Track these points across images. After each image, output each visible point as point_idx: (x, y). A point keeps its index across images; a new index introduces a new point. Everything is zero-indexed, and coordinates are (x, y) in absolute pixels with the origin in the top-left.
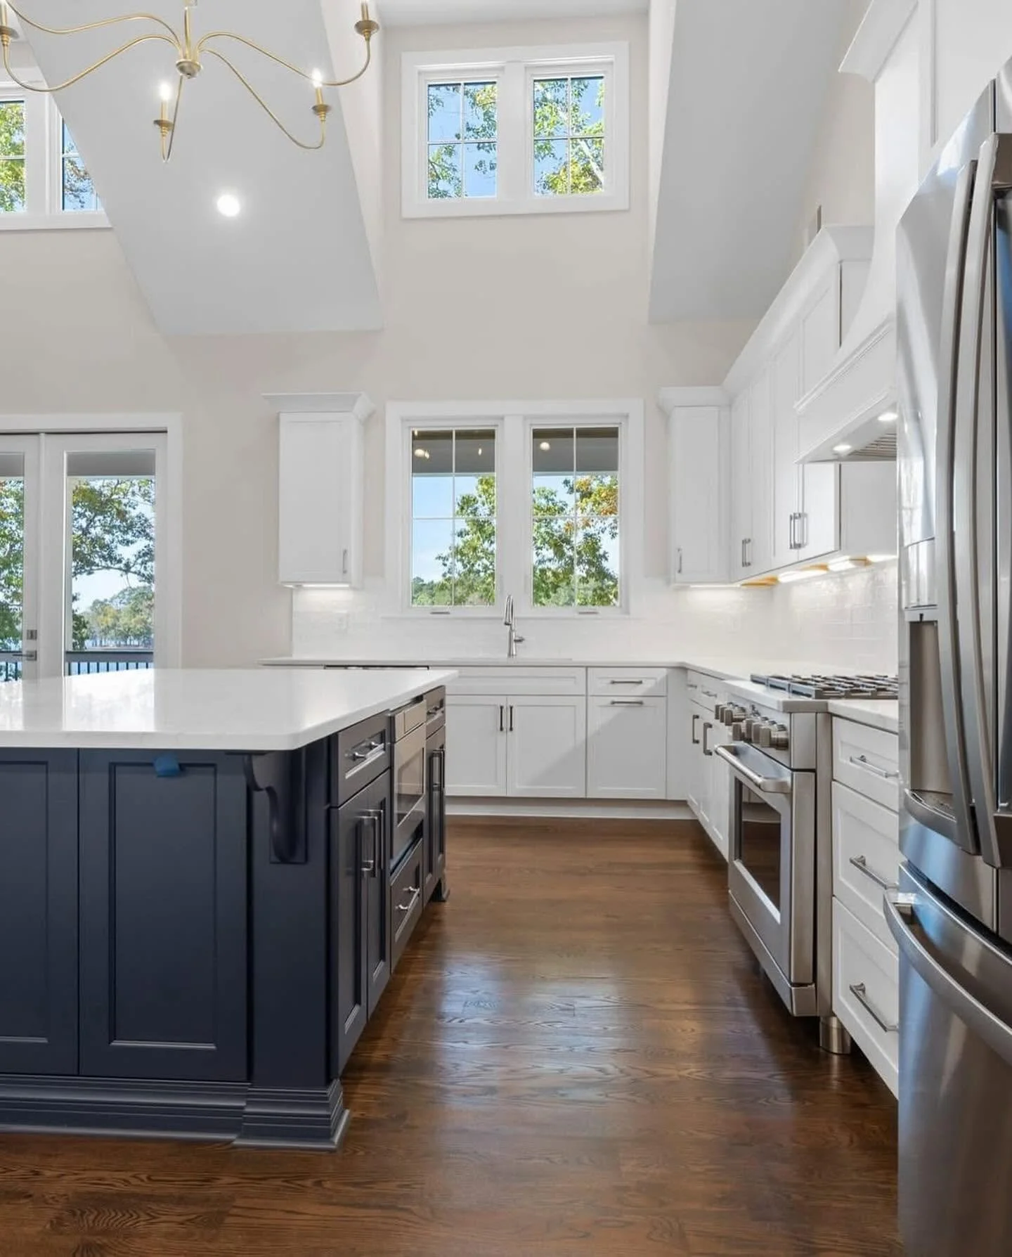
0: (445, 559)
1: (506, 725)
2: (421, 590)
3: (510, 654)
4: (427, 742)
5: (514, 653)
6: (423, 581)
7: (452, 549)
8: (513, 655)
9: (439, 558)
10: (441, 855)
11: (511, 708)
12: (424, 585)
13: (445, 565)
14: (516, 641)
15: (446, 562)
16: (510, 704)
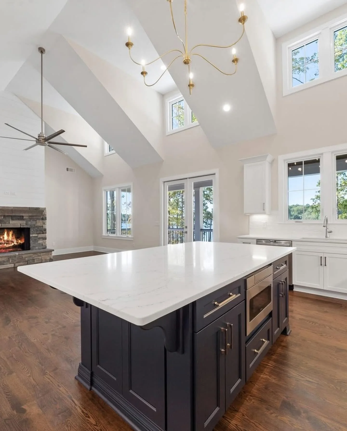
0: (313, 199)
1: (323, 263)
2: (309, 207)
3: (326, 237)
4: (273, 281)
5: (328, 236)
6: (309, 205)
7: (316, 196)
8: (327, 237)
9: (312, 199)
10: (286, 318)
11: (325, 258)
12: (310, 206)
13: (314, 201)
14: (329, 232)
15: (314, 200)
16: (325, 256)
